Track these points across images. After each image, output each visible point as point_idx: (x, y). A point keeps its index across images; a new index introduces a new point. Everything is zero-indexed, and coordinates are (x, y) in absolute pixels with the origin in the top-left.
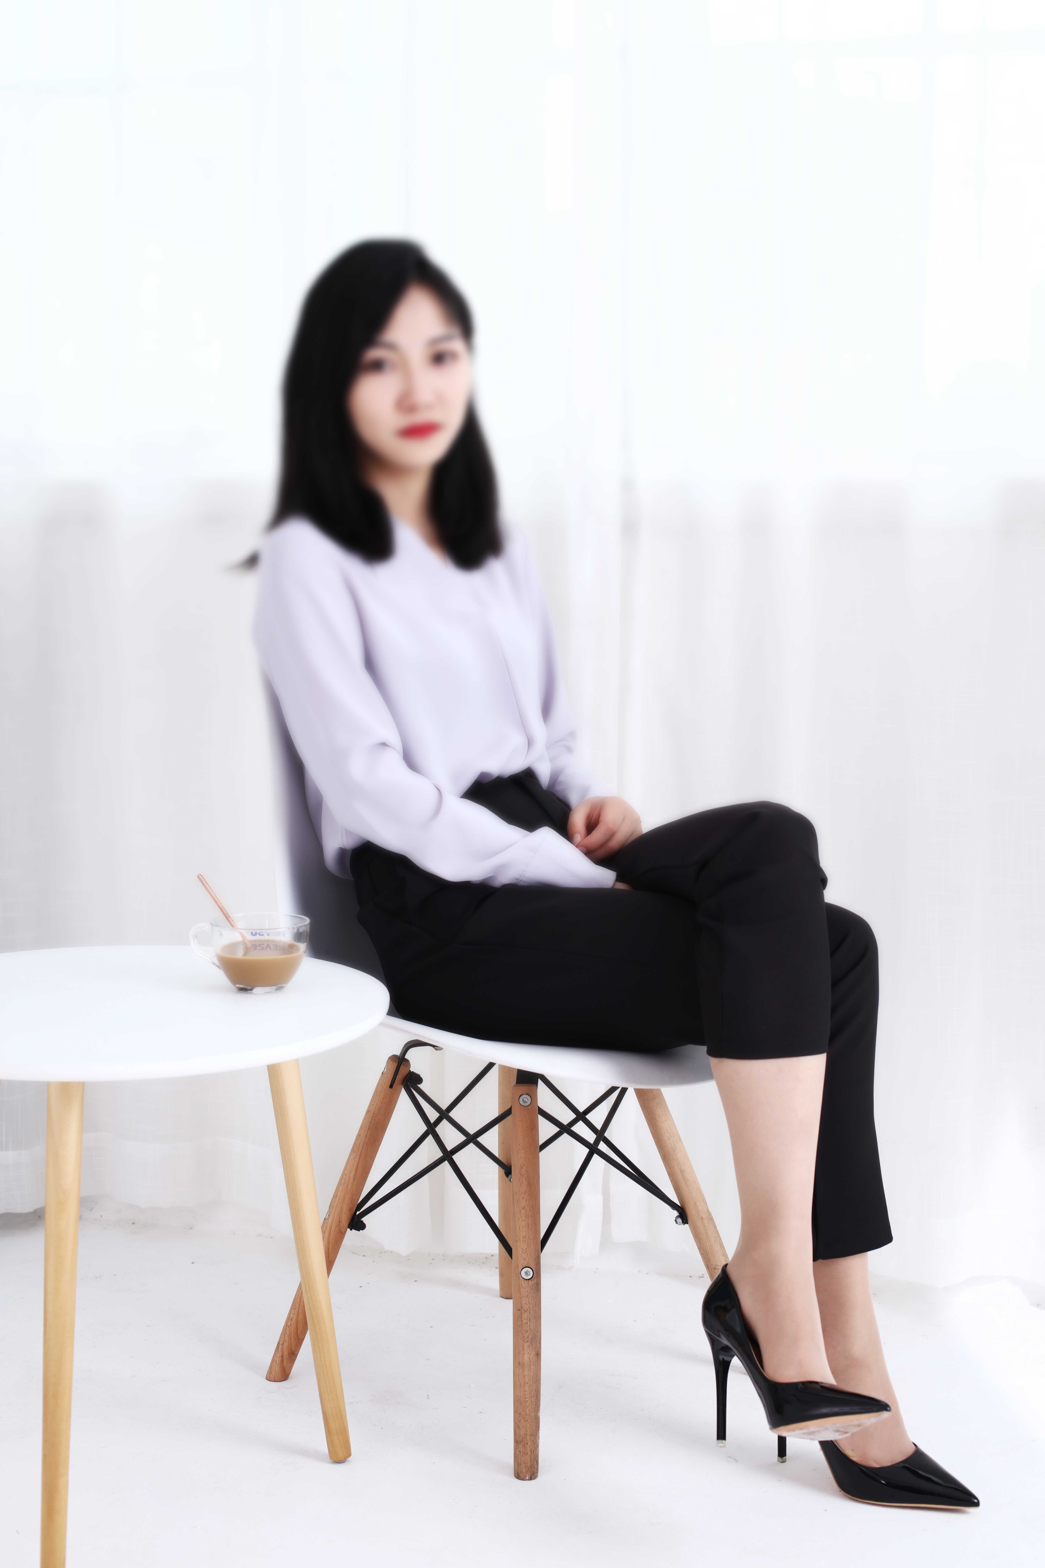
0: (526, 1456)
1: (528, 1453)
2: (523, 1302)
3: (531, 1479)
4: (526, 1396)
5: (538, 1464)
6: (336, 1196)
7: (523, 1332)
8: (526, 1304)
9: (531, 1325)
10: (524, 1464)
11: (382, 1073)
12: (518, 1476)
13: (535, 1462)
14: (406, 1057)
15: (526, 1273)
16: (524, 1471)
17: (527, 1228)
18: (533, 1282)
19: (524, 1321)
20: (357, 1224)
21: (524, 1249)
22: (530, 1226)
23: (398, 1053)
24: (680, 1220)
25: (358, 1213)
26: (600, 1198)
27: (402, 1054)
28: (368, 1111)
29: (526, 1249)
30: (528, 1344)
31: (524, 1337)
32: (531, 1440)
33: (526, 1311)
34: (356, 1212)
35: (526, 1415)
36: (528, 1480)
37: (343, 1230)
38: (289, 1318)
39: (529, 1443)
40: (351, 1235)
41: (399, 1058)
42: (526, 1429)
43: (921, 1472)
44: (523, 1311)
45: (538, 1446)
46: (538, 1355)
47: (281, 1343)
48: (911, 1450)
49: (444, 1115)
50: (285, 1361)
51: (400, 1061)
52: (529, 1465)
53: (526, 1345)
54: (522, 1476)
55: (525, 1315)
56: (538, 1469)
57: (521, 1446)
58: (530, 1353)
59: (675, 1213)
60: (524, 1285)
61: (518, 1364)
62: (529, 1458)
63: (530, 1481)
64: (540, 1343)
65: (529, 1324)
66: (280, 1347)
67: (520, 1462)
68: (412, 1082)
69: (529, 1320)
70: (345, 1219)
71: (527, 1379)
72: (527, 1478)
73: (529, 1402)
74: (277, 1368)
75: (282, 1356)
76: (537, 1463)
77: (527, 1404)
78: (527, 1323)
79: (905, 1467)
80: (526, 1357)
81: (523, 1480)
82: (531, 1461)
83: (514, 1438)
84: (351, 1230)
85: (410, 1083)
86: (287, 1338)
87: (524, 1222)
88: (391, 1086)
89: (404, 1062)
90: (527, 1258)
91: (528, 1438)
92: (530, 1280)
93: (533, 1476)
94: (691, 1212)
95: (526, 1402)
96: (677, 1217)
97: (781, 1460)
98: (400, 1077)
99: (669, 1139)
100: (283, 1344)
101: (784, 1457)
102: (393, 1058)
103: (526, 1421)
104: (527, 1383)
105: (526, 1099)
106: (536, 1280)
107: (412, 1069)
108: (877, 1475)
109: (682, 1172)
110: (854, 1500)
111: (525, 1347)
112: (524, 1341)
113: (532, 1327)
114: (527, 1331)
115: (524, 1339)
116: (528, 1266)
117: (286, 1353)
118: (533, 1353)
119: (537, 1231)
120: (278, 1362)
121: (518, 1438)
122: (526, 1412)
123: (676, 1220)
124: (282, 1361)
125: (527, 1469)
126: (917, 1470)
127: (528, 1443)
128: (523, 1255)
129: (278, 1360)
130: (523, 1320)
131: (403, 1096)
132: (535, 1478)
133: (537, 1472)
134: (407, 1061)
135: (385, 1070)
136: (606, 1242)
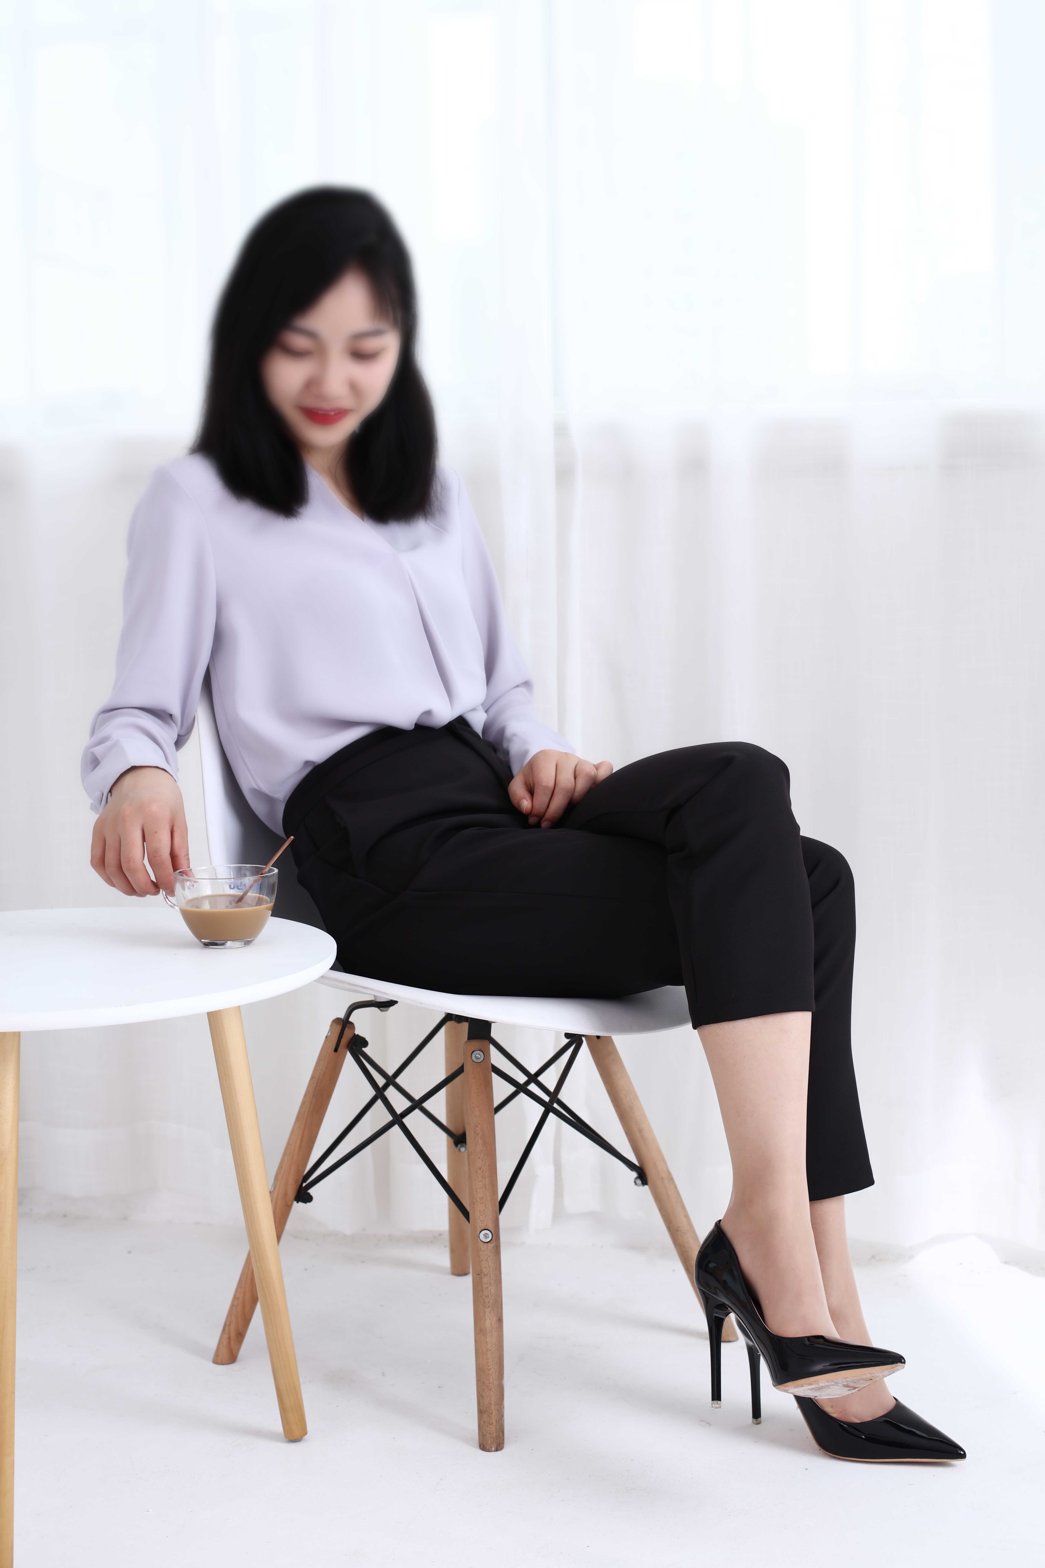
0: (491, 1426)
1: (493, 1423)
2: (482, 1266)
3: (497, 1450)
4: (490, 1364)
5: (504, 1435)
6: (282, 1167)
7: (484, 1297)
8: (485, 1268)
9: (492, 1290)
10: (489, 1435)
11: (326, 1037)
12: (483, 1447)
13: (501, 1433)
14: (351, 1019)
15: (486, 1236)
16: (489, 1442)
17: (484, 1189)
18: (492, 1245)
19: (485, 1286)
20: (303, 1196)
21: (482, 1211)
22: (487, 1187)
23: (342, 1015)
24: (639, 1182)
25: (304, 1185)
26: (551, 1169)
27: (345, 1018)
28: (312, 1078)
29: (484, 1210)
30: (489, 1309)
31: (484, 1302)
32: (496, 1409)
33: (486, 1275)
34: (302, 1184)
35: (490, 1383)
36: (494, 1451)
37: (289, 1203)
38: (235, 1298)
39: (494, 1413)
40: (298, 1207)
41: (343, 1020)
42: (490, 1399)
43: (902, 1426)
44: (482, 1275)
45: (503, 1416)
46: (500, 1320)
47: (228, 1324)
48: (892, 1404)
49: (391, 1081)
50: (232, 1343)
51: (344, 1024)
52: (494, 1435)
53: (487, 1310)
54: (487, 1447)
55: (485, 1280)
56: (503, 1440)
57: (485, 1416)
58: (492, 1319)
59: (634, 1175)
60: (483, 1249)
61: (479, 1330)
62: (494, 1428)
63: (496, 1452)
64: (502, 1308)
65: (489, 1288)
66: (227, 1328)
67: (485, 1433)
68: (357, 1045)
69: (489, 1284)
70: (292, 1192)
71: (489, 1346)
72: (493, 1449)
73: (492, 1370)
74: (224, 1351)
75: (229, 1338)
76: (503, 1433)
77: (491, 1372)
78: (488, 1287)
79: (886, 1421)
80: (488, 1323)
81: (489, 1452)
82: (496, 1432)
83: (478, 1408)
84: (298, 1202)
85: (356, 1046)
86: (233, 1318)
87: (481, 1183)
88: (336, 1050)
89: (348, 1025)
90: (486, 1220)
91: (493, 1407)
92: (489, 1243)
93: (499, 1447)
94: (650, 1173)
95: (489, 1370)
96: (636, 1178)
97: (756, 1422)
98: (344, 1041)
99: (626, 1096)
100: (230, 1325)
101: (759, 1419)
102: (337, 1021)
103: (490, 1390)
104: (490, 1350)
105: (479, 1055)
106: (495, 1243)
107: (357, 1032)
108: (859, 1431)
109: (640, 1131)
110: (835, 1458)
111: (487, 1313)
112: (485, 1306)
113: (493, 1291)
114: (488, 1296)
115: (485, 1305)
116: (486, 1228)
117: (233, 1334)
118: (495, 1319)
119: (495, 1191)
120: (225, 1344)
121: (482, 1408)
122: (489, 1380)
123: (635, 1182)
124: (229, 1342)
125: (492, 1440)
126: (899, 1424)
127: (492, 1412)
128: (481, 1217)
129: (225, 1342)
130: (483, 1284)
131: (349, 1059)
132: (501, 1449)
133: (503, 1443)
134: (352, 1024)
135: (329, 1034)
136: (559, 1214)
